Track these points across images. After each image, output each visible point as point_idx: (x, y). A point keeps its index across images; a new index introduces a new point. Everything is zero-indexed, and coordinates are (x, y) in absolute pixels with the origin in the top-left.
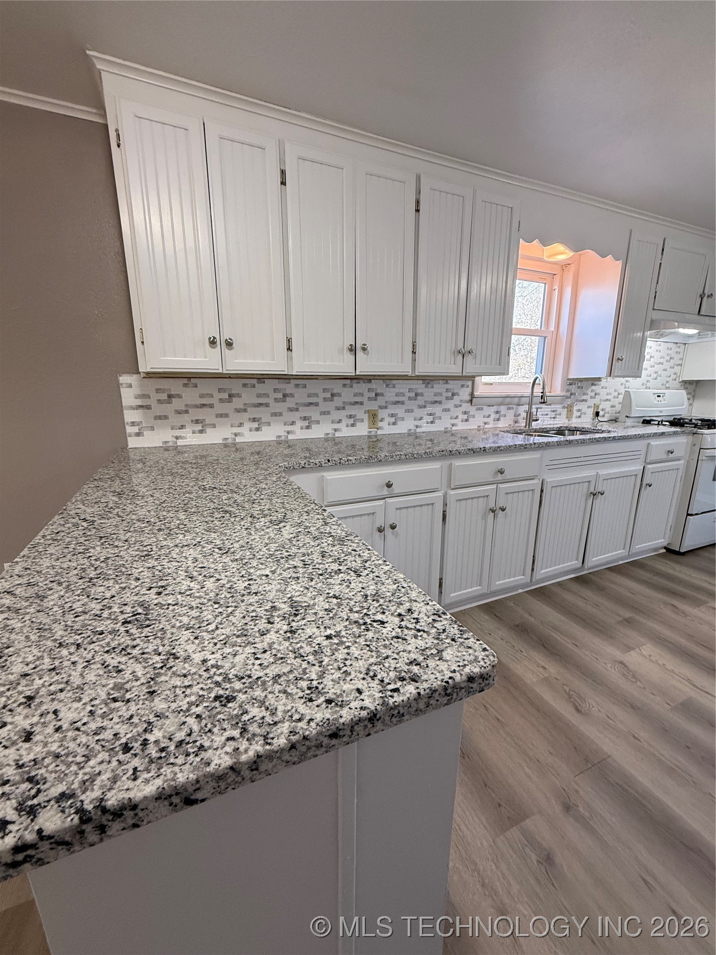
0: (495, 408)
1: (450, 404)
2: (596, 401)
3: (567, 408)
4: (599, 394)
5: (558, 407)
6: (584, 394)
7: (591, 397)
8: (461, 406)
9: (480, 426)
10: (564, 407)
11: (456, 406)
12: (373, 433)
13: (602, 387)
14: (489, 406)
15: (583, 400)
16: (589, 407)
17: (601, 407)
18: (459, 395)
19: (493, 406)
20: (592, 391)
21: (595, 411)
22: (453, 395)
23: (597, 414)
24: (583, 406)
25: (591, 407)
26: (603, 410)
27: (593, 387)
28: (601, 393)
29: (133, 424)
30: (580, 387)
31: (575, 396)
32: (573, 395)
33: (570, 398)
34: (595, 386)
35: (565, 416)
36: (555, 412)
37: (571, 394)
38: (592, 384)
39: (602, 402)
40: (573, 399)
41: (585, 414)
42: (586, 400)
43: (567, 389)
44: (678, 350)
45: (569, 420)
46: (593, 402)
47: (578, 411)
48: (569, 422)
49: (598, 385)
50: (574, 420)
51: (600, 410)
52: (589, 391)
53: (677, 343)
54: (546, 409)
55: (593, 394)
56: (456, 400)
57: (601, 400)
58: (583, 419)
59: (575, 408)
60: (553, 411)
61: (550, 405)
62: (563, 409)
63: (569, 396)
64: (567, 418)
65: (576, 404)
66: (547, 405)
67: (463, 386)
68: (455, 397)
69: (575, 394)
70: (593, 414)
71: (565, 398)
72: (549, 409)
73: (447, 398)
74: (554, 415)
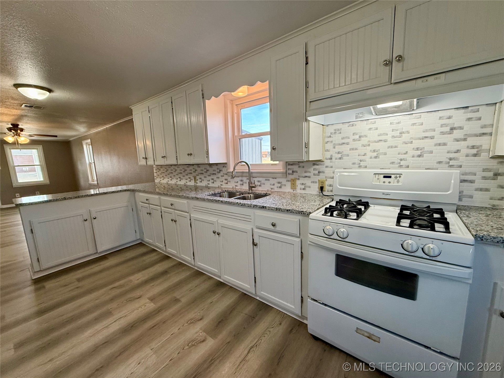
0: (240, 178)
1: (219, 175)
2: (322, 177)
3: (290, 181)
4: (323, 172)
5: (284, 181)
6: (306, 172)
7: (314, 174)
9: (233, 187)
10: (288, 181)
11: (222, 176)
12: (195, 185)
13: (327, 167)
14: (237, 177)
15: (306, 177)
16: (313, 182)
17: (327, 183)
18: (222, 171)
21: (321, 185)
22: (220, 171)
23: (322, 189)
24: (308, 182)
25: (316, 182)
26: (330, 186)
27: (316, 167)
28: (326, 172)
29: (155, 176)
30: (301, 167)
31: (297, 173)
32: (294, 172)
33: (292, 175)
34: (318, 166)
35: (290, 187)
36: (280, 183)
37: (293, 172)
38: (314, 164)
39: (328, 179)
40: (295, 175)
41: (310, 187)
42: (309, 177)
43: (289, 168)
44: (470, 115)
45: (294, 191)
46: (317, 178)
47: (301, 184)
48: (294, 192)
49: (321, 165)
50: (299, 191)
51: (327, 186)
52: (311, 170)
53: (468, 107)
54: (272, 181)
55: (317, 172)
56: (222, 173)
57: (326, 177)
58: (308, 191)
59: (298, 182)
60: (279, 183)
61: (276, 178)
62: (287, 182)
63: (291, 173)
64: (291, 189)
65: (299, 179)
66: (273, 178)
67: (224, 167)
68: (221, 172)
69: (297, 172)
70: (318, 188)
71: (286, 174)
72: (275, 181)
73: (218, 172)
74: (279, 185)
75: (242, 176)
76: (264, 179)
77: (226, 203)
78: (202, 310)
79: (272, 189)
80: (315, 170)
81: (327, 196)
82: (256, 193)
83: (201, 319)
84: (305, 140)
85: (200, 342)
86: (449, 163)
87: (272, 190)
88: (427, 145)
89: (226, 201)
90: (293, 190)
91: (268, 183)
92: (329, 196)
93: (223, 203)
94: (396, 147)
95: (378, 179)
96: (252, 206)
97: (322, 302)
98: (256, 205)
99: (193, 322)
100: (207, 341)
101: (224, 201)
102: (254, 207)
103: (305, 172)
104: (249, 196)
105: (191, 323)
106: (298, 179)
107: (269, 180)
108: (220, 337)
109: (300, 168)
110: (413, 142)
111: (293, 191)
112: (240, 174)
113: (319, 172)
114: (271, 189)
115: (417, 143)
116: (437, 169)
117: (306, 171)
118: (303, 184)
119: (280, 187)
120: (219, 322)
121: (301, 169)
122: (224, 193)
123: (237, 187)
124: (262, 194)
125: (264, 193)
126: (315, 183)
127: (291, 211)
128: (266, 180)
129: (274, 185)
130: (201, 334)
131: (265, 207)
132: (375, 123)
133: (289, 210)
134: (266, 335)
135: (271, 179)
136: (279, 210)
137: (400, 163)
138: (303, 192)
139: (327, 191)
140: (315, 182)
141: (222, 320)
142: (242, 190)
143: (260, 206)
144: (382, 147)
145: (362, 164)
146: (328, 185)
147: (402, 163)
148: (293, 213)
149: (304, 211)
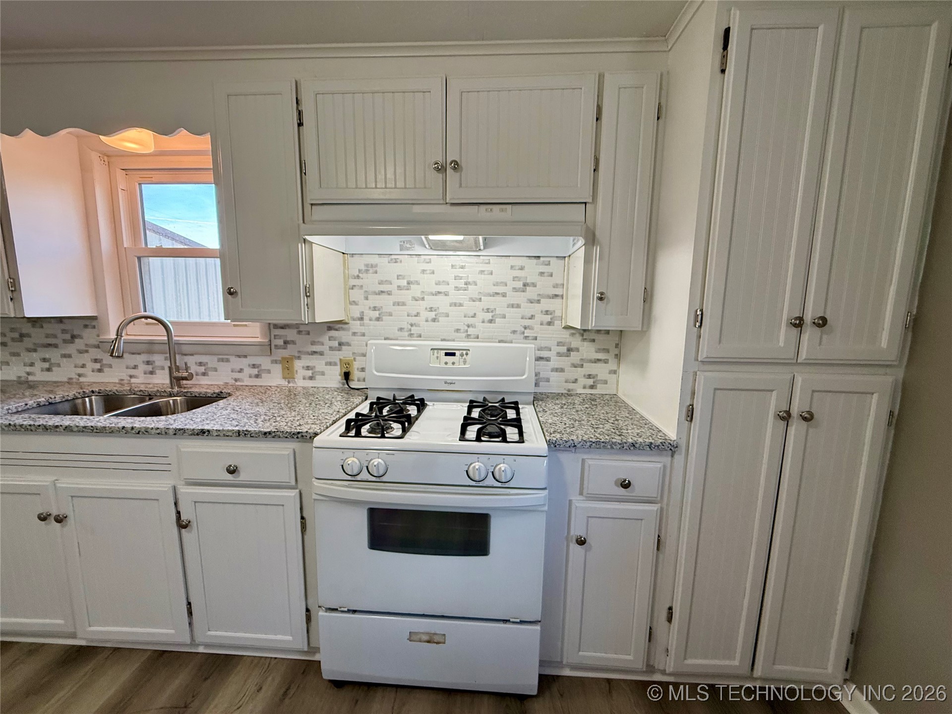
0: (144, 357)
1: (71, 349)
2: (346, 353)
3: (281, 362)
4: (348, 344)
5: (265, 362)
6: (313, 343)
7: (331, 349)
8: (87, 351)
9: (122, 380)
10: (275, 362)
11: (80, 352)
13: (354, 334)
14: (134, 354)
15: (315, 353)
16: (329, 364)
17: (356, 365)
18: (82, 338)
19: (139, 354)
20: (330, 338)
21: (344, 370)
22: (73, 337)
23: (347, 376)
24: (319, 363)
25: (335, 364)
26: (363, 370)
27: (333, 333)
28: (353, 343)
30: (304, 333)
31: (294, 346)
32: (289, 344)
33: (285, 349)
34: (337, 332)
35: (280, 375)
36: (258, 367)
37: (286, 342)
38: (330, 328)
39: (357, 358)
40: (290, 351)
41: (323, 374)
42: (321, 354)
43: (276, 334)
44: (543, 269)
45: (289, 382)
46: (336, 356)
47: (305, 368)
48: (289, 385)
49: (343, 329)
50: (300, 383)
51: (356, 370)
52: (325, 339)
53: (539, 257)
54: (236, 363)
55: (335, 344)
56: (79, 344)
57: (354, 353)
58: (319, 382)
59: (298, 365)
60: (254, 366)
61: (245, 356)
62: (273, 365)
63: (281, 346)
64: (283, 378)
65: (299, 358)
66: (239, 356)
67: (86, 326)
68: (77, 340)
69: (294, 342)
70: (340, 375)
71: (269, 348)
72: (244, 363)
73: (65, 341)
74: (255, 371)
75: (150, 352)
76: (215, 358)
77: (83, 431)
79: (236, 380)
81: (356, 391)
82: (191, 394)
84: (303, 281)
86: (523, 333)
87: (237, 384)
88: (499, 305)
89: (85, 427)
90: (287, 380)
91: (224, 368)
92: (361, 390)
93: (72, 431)
94: (461, 305)
95: (437, 357)
96: (171, 432)
97: (346, 609)
98: (180, 430)
101: (77, 426)
102: (175, 434)
103: (312, 344)
104: (171, 402)
106: (299, 357)
107: (228, 360)
109: (300, 336)
110: (482, 300)
111: (287, 383)
112: (144, 347)
113: (340, 344)
114: (234, 382)
115: (487, 302)
116: (511, 342)
117: (314, 342)
118: (308, 368)
119: (257, 376)
121: (304, 337)
122: (87, 399)
123: (133, 380)
124: (209, 395)
125: (215, 393)
127: (273, 434)
128: (220, 360)
129: (241, 371)
131: (208, 431)
132: (430, 262)
133: (270, 433)
135: (232, 359)
136: (245, 434)
137: (467, 331)
138: (309, 384)
139: (356, 379)
140: (332, 364)
142: (151, 386)
143: (193, 430)
144: (442, 302)
145: (414, 330)
146: (358, 369)
147: (471, 331)
148: (280, 437)
149: (302, 432)
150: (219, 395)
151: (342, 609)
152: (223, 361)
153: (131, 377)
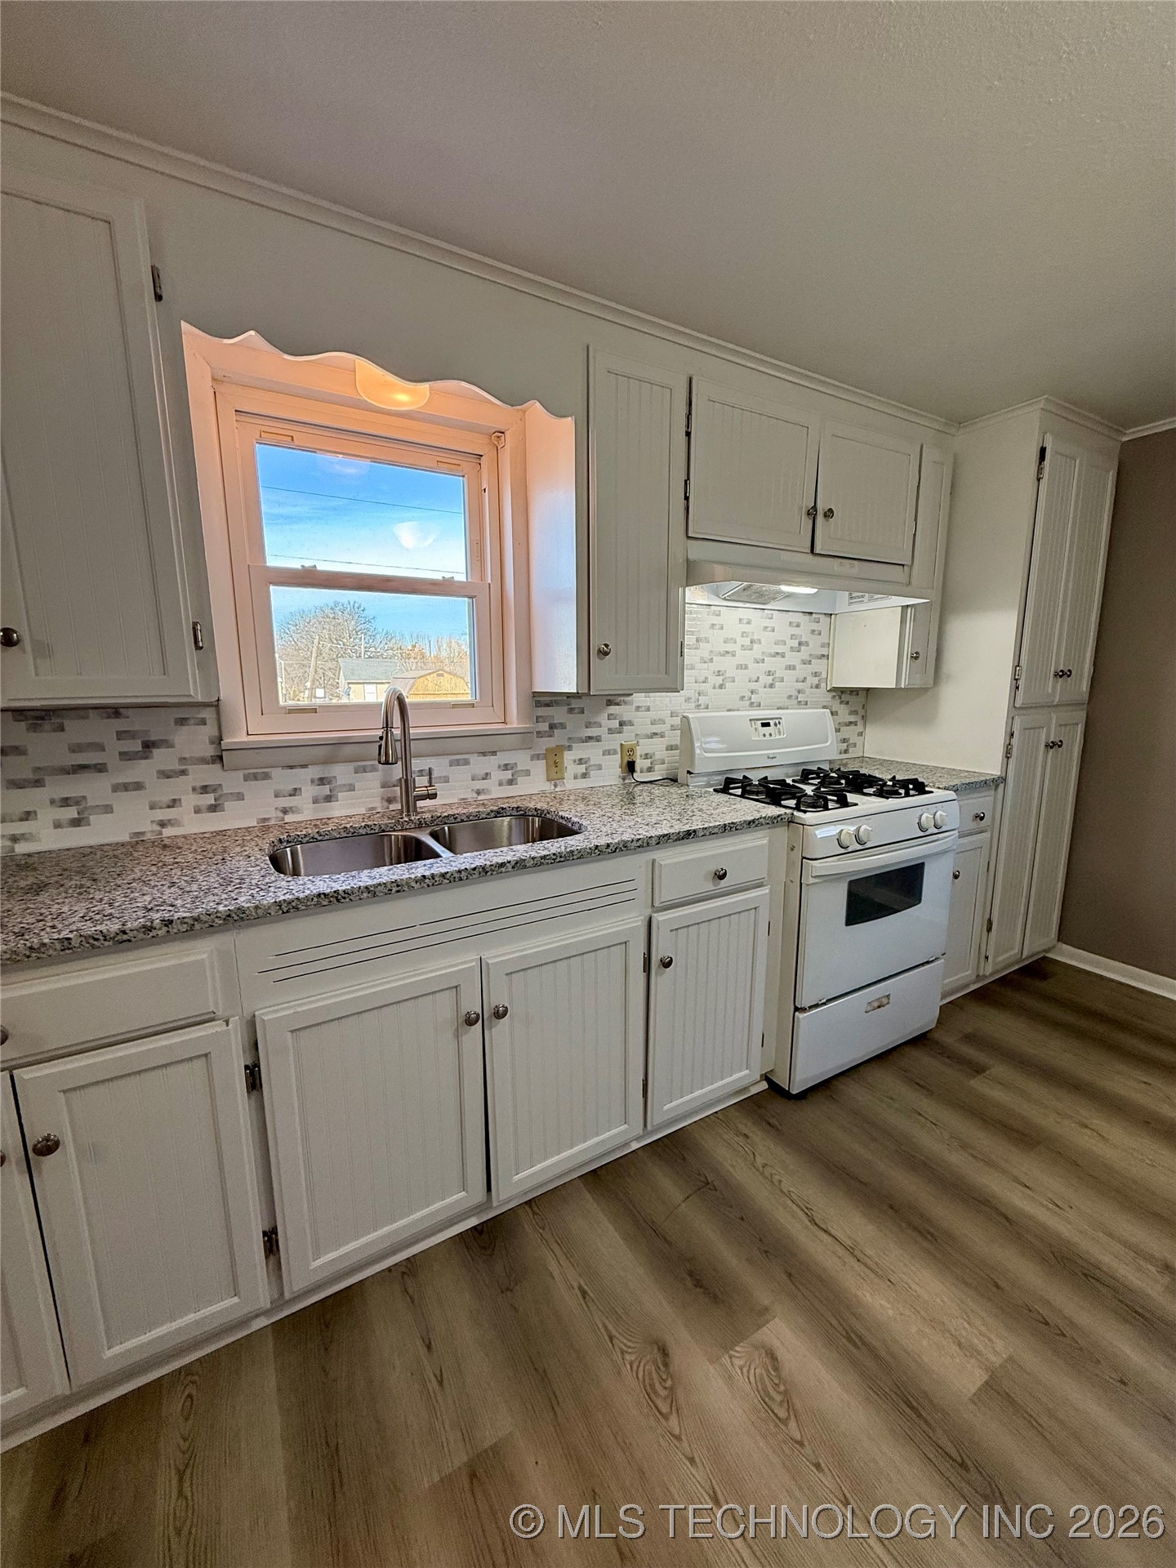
0: (314, 772)
1: (142, 770)
2: (627, 737)
3: (545, 757)
4: (631, 723)
5: (522, 759)
6: (588, 725)
7: (610, 731)
8: (183, 772)
10: (536, 757)
11: (166, 775)
13: (638, 708)
14: (291, 767)
15: (590, 738)
16: (607, 752)
17: (639, 751)
19: (304, 766)
20: (610, 717)
21: (626, 759)
22: (148, 746)
23: (631, 767)
24: (592, 752)
25: (615, 752)
26: (646, 756)
27: (613, 709)
28: (635, 721)
30: (576, 711)
31: (564, 730)
32: (556, 728)
33: (550, 736)
34: (618, 707)
35: (543, 776)
36: (512, 768)
37: (552, 727)
38: (610, 703)
39: (640, 741)
40: (559, 738)
41: (600, 767)
42: (598, 739)
43: (539, 715)
44: (815, 626)
45: (555, 786)
46: (614, 742)
47: (577, 762)
48: (557, 790)
49: (625, 703)
50: (570, 784)
51: (639, 757)
52: (602, 718)
53: (811, 613)
54: (479, 764)
55: (615, 724)
56: (162, 758)
57: (637, 735)
58: (596, 780)
59: (568, 757)
60: (506, 767)
61: (494, 753)
62: (534, 762)
63: (546, 731)
64: (548, 781)
65: (570, 748)
66: (484, 754)
67: (182, 722)
68: (156, 752)
69: (563, 726)
70: (622, 767)
72: (491, 763)
73: (125, 756)
74: (508, 775)
75: (328, 761)
76: (446, 760)
78: (611, 1338)
79: (478, 793)
80: (611, 717)
81: (648, 785)
83: (664, 1352)
85: (776, 1369)
86: (797, 698)
87: (480, 798)
88: (777, 665)
90: (553, 782)
91: (460, 775)
92: (657, 783)
94: (746, 668)
95: (756, 729)
97: (825, 1001)
98: (664, 836)
99: (671, 1389)
100: (776, 1344)
102: (658, 844)
103: (587, 727)
105: (672, 1397)
106: (569, 746)
107: (466, 762)
108: (763, 1295)
109: (572, 715)
110: (765, 661)
111: (553, 787)
113: (621, 724)
114: (476, 795)
115: (770, 663)
116: (787, 708)
117: (590, 723)
118: (581, 761)
119: (511, 782)
120: (698, 1284)
121: (576, 717)
123: (289, 818)
126: (614, 754)
127: (757, 822)
128: (457, 763)
129: (486, 776)
130: (738, 1362)
131: (695, 831)
133: (753, 821)
134: (777, 1177)
135: (473, 758)
136: (731, 828)
137: (750, 699)
138: (583, 784)
139: (639, 771)
140: (611, 752)
141: (691, 1274)
144: (728, 665)
145: (702, 700)
146: (641, 756)
147: (754, 698)
148: (762, 824)
149: (781, 815)
150: (499, 813)
151: (822, 1001)
152: (458, 765)
153: (285, 811)
